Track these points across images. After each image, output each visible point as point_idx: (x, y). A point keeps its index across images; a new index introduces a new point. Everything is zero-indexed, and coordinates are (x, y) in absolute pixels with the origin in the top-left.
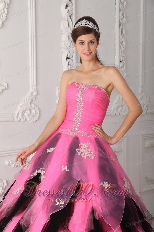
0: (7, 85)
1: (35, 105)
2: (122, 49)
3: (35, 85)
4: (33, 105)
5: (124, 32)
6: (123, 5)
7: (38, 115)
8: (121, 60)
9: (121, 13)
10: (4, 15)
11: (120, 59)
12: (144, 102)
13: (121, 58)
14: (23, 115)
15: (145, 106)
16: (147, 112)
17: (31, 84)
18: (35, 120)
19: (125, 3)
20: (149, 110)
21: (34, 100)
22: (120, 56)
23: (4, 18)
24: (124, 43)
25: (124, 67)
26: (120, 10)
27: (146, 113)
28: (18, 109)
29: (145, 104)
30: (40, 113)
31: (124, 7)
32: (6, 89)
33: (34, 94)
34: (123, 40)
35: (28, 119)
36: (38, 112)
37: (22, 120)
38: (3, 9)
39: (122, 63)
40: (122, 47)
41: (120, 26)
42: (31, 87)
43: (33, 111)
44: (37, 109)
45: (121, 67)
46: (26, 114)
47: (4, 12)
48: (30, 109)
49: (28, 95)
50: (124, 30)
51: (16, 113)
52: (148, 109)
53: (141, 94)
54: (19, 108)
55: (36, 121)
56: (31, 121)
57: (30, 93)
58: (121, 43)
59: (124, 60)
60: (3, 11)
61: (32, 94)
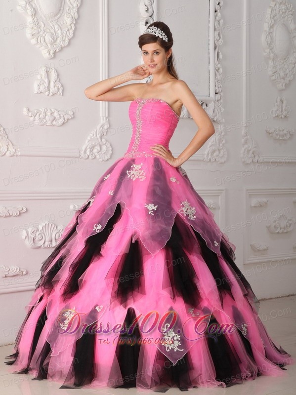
0: (73, 114)
1: (106, 141)
2: (218, 77)
3: (107, 116)
4: (103, 140)
5: (221, 56)
6: (219, 23)
7: (110, 152)
8: (217, 92)
9: (217, 33)
10: (71, 31)
11: (216, 90)
12: (249, 147)
13: (217, 88)
14: (91, 151)
15: (251, 152)
16: (254, 160)
17: (101, 115)
18: (106, 158)
19: (222, 21)
20: (257, 158)
21: (105, 134)
22: (216, 86)
23: (72, 35)
24: (221, 70)
25: (222, 101)
26: (215, 29)
27: (252, 160)
28: (86, 144)
29: (250, 150)
30: (112, 150)
31: (221, 25)
32: (72, 119)
33: (106, 127)
34: (219, 66)
35: (98, 157)
36: (110, 149)
37: (90, 156)
38: (71, 25)
39: (218, 95)
40: (218, 75)
41: (215, 49)
42: (102, 118)
43: (104, 148)
44: (109, 145)
45: (217, 100)
46: (95, 151)
47: (71, 28)
48: (100, 145)
49: (98, 127)
50: (220, 54)
51: (84, 148)
52: (255, 157)
53: (245, 137)
54: (87, 142)
55: (108, 160)
56: (101, 160)
57: (100, 125)
58: (217, 70)
59: (220, 91)
60: (69, 27)
61: (102, 126)
